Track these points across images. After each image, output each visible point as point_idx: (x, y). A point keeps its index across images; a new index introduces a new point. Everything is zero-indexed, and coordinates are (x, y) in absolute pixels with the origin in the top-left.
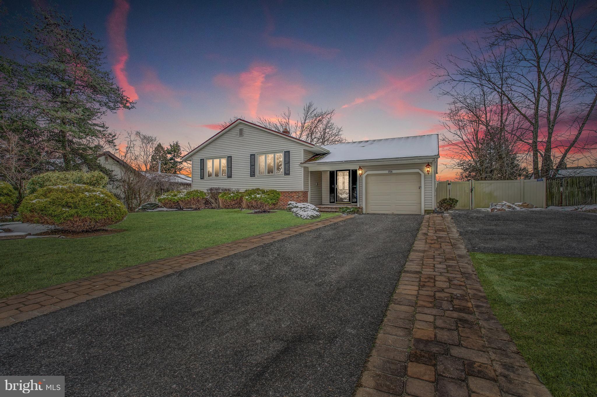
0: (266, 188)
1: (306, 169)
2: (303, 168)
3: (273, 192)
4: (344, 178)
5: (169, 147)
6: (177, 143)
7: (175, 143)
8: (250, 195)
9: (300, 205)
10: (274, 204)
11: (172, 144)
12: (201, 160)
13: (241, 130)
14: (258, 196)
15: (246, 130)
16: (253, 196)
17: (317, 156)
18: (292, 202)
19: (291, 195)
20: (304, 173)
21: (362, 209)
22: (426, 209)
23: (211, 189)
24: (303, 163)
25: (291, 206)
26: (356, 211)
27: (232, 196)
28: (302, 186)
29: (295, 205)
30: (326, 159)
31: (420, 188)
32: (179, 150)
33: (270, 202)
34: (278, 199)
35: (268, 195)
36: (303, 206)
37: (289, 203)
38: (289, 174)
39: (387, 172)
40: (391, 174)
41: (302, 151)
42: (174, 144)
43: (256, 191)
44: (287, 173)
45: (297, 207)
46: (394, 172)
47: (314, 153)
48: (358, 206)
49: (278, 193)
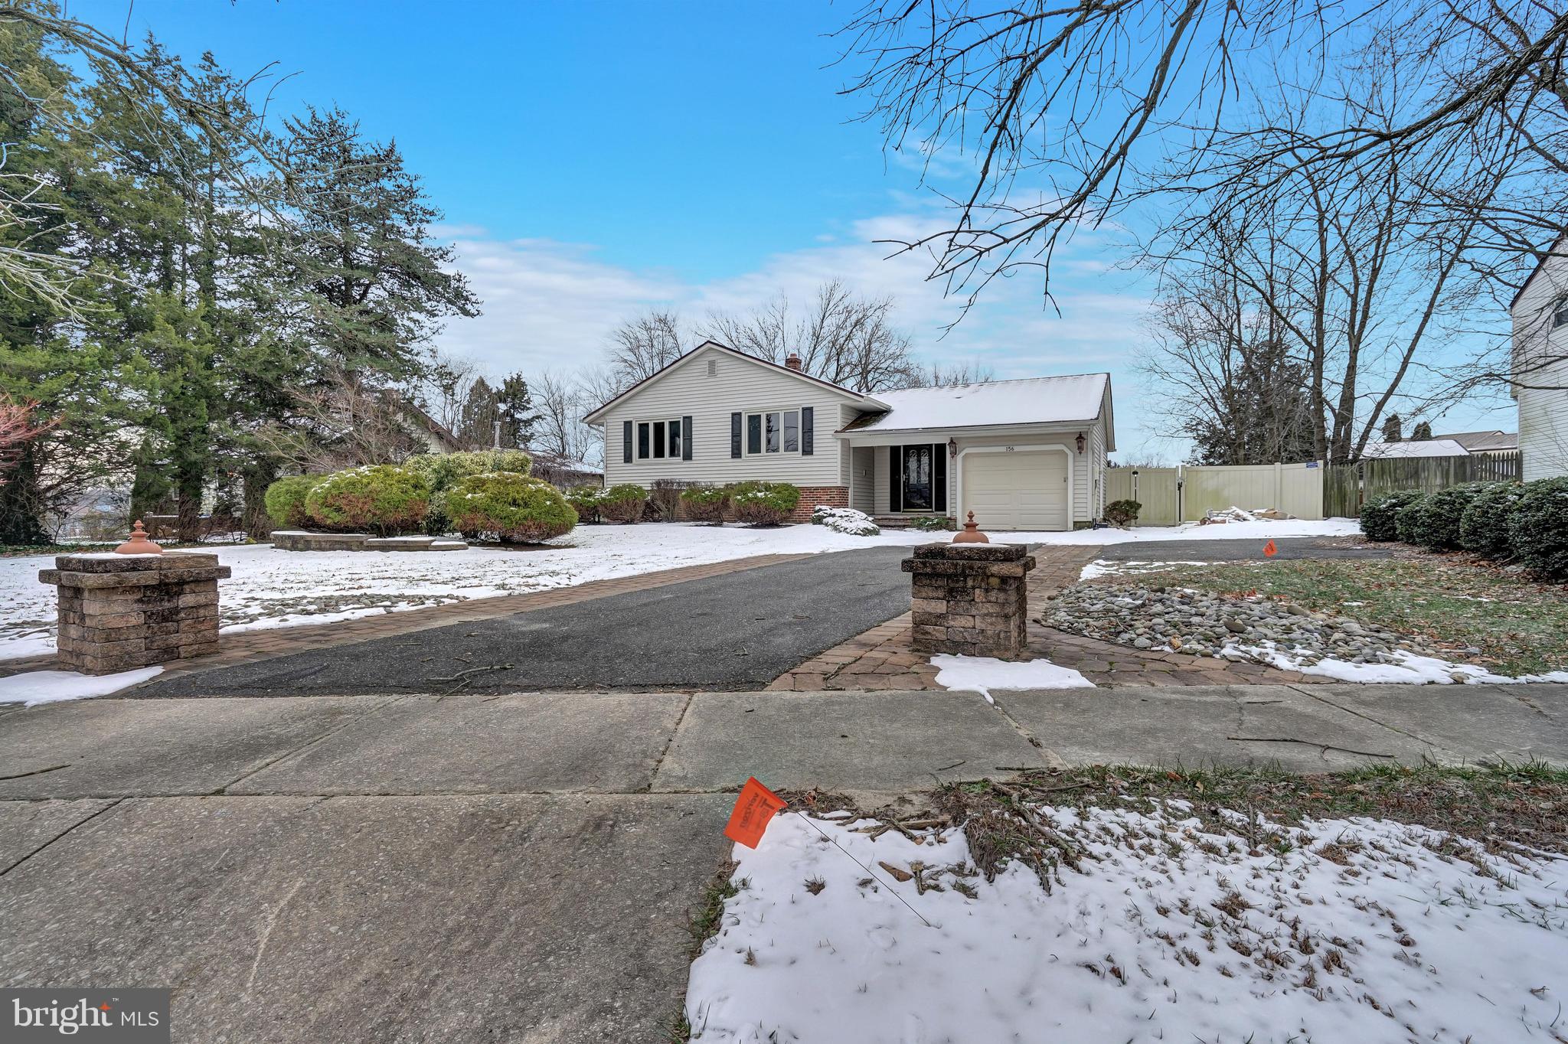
0: (774, 481)
1: (845, 443)
2: (839, 443)
3: (787, 487)
4: (919, 461)
5: (502, 387)
6: (519, 377)
7: (515, 377)
8: (744, 492)
9: (839, 512)
10: (789, 510)
11: (508, 379)
12: (626, 423)
13: (712, 364)
14: (759, 494)
15: (723, 364)
16: (750, 495)
17: (867, 416)
18: (823, 507)
19: (816, 493)
20: (842, 451)
21: (955, 520)
22: (1076, 520)
23: (658, 484)
24: (841, 432)
25: (821, 513)
26: (944, 523)
27: (707, 496)
28: (839, 477)
29: (829, 511)
30: (884, 424)
31: (1066, 480)
32: (524, 392)
33: (783, 506)
34: (795, 501)
35: (779, 492)
36: (844, 514)
37: (817, 508)
38: (811, 453)
39: (1003, 449)
40: (1011, 452)
41: (839, 408)
42: (512, 378)
43: (753, 485)
44: (808, 450)
45: (833, 515)
46: (1017, 449)
47: (860, 411)
48: (948, 515)
49: (796, 490)
